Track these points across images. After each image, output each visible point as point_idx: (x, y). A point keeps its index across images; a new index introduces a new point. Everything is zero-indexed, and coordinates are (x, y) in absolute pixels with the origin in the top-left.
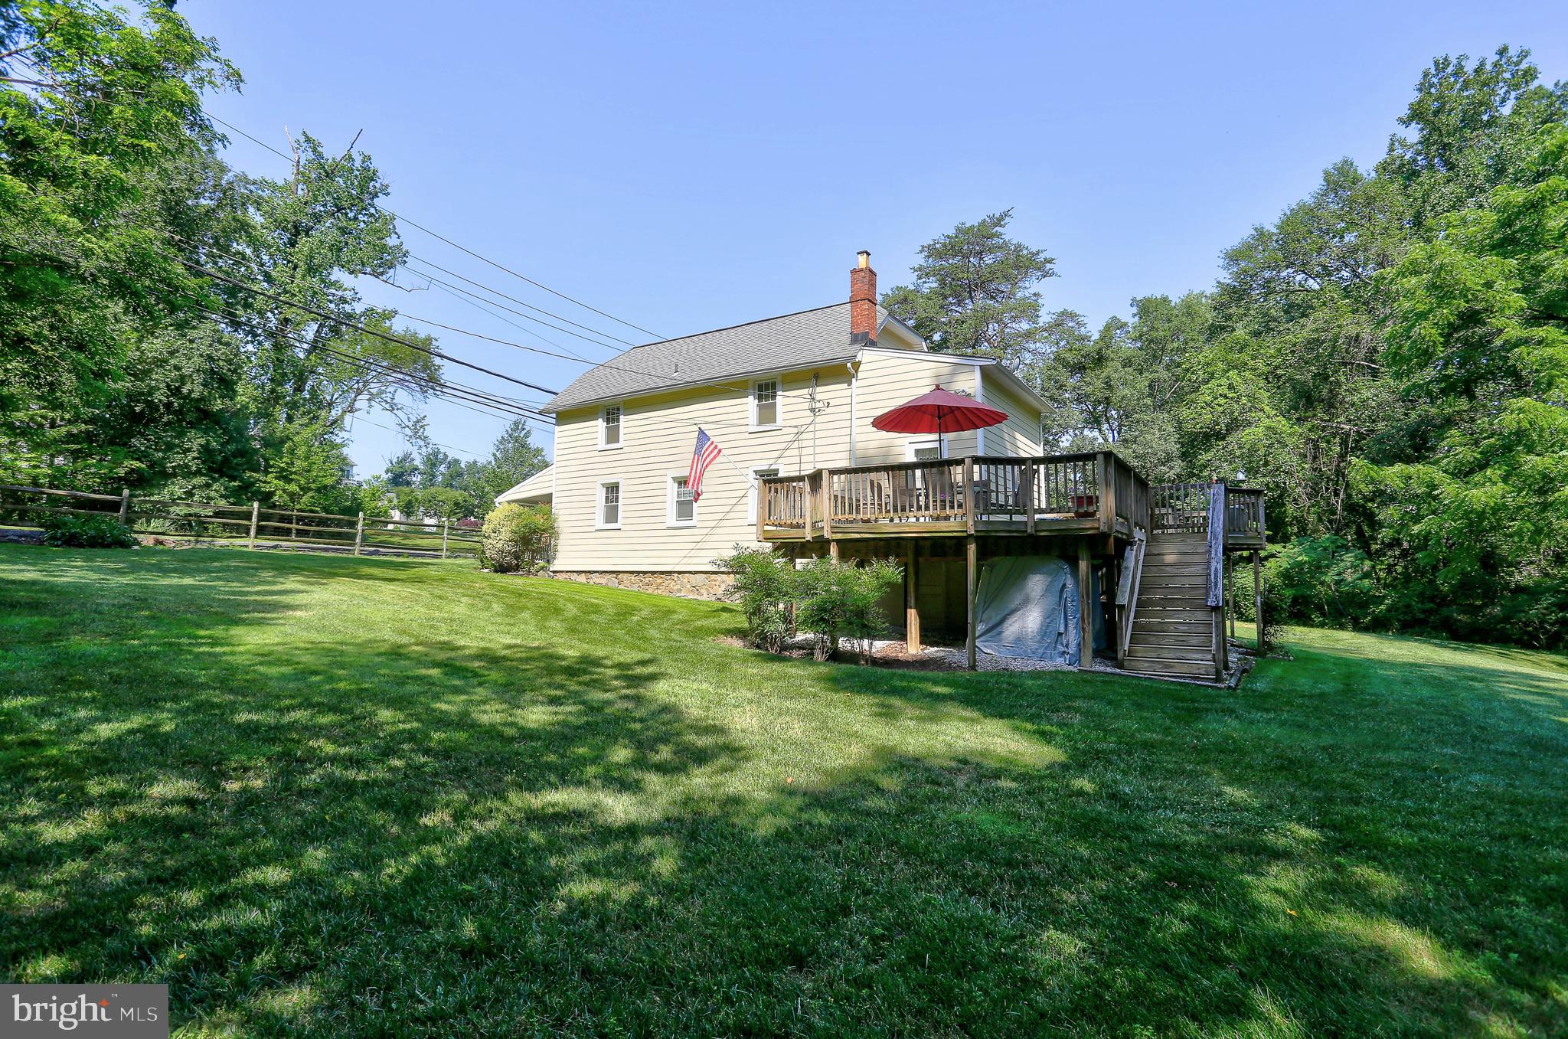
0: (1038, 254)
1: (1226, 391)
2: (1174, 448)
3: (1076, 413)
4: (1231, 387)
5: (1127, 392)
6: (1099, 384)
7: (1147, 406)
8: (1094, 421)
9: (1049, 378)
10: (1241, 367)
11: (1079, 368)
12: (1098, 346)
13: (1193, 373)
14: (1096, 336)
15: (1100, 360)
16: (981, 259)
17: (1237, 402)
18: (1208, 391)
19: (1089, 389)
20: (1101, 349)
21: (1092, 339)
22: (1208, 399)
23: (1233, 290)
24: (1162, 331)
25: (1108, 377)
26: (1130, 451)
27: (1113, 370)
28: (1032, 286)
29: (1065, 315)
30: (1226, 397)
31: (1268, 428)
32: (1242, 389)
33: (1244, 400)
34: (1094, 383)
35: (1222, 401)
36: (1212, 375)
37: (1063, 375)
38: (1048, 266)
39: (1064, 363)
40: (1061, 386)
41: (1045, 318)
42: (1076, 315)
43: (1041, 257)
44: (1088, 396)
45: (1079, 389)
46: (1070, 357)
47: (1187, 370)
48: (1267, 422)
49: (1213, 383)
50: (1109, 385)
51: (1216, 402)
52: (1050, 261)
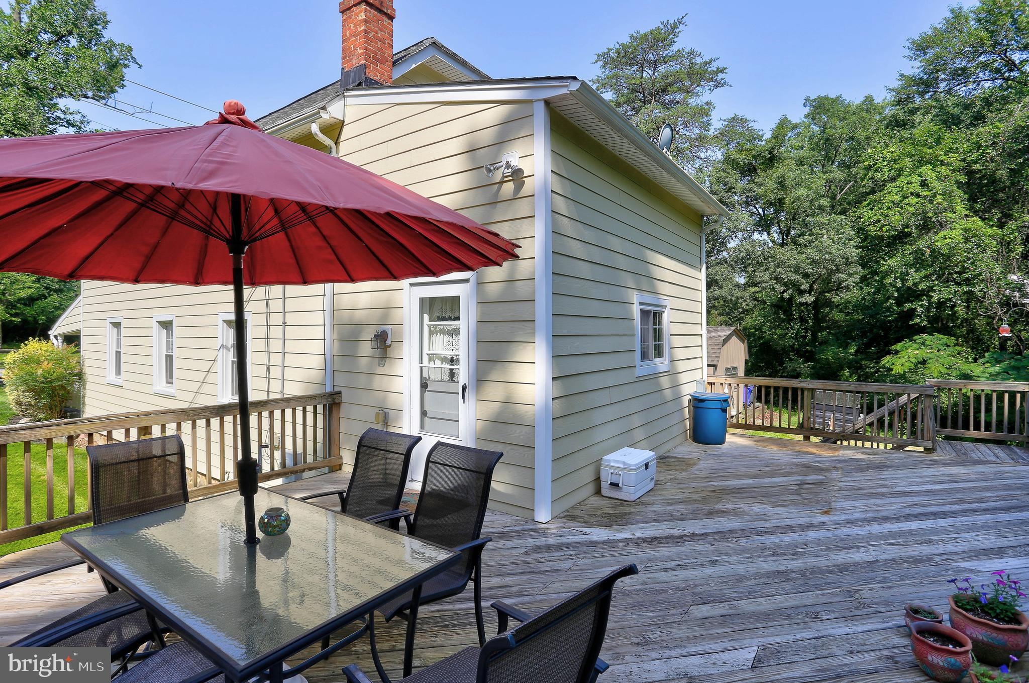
0: (710, 63)
1: (918, 189)
2: (853, 253)
3: (744, 218)
4: (924, 184)
5: (802, 192)
6: (771, 184)
7: (821, 208)
8: (764, 224)
9: (718, 180)
10: (934, 162)
11: (749, 170)
12: (770, 145)
13: (876, 171)
14: (768, 135)
15: (771, 159)
16: (655, 69)
17: (931, 202)
18: (895, 190)
19: (760, 191)
20: (773, 149)
21: (764, 138)
22: (897, 198)
23: (920, 82)
24: (839, 129)
25: (783, 177)
26: (804, 256)
27: (787, 170)
28: (704, 95)
29: (736, 121)
30: (918, 196)
31: (965, 230)
32: (938, 186)
33: (939, 199)
34: (767, 182)
35: (913, 200)
36: (899, 173)
37: (733, 176)
38: (721, 76)
39: (734, 164)
40: (731, 188)
41: (717, 124)
42: (746, 121)
43: (713, 67)
44: (756, 199)
45: (750, 191)
46: (741, 158)
47: (869, 168)
48: (964, 223)
49: (899, 182)
50: (782, 185)
51: (906, 201)
52: (722, 71)
